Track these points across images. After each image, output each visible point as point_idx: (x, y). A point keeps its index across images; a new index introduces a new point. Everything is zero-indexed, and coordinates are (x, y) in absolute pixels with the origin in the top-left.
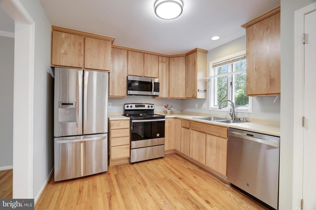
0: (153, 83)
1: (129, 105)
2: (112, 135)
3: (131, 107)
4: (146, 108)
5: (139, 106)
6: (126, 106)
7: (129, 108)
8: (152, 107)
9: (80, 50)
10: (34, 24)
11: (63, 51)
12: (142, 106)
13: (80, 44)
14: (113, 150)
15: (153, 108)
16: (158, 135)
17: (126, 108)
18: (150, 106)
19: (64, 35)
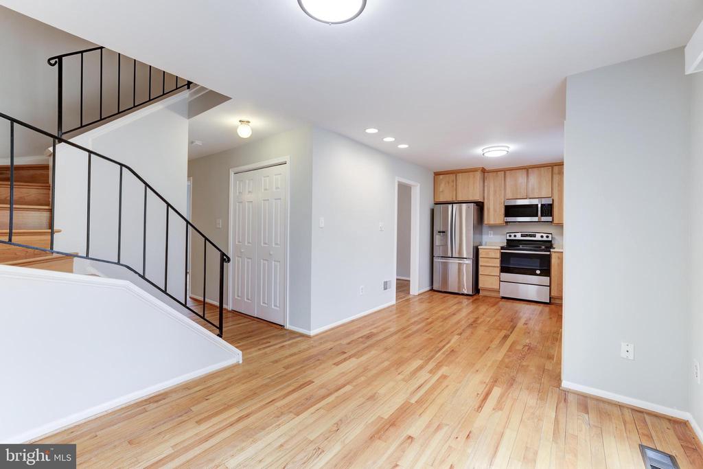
0: (539, 206)
1: (513, 235)
2: (481, 263)
3: (515, 236)
4: (538, 237)
5: (527, 236)
6: (508, 235)
7: (513, 238)
8: (547, 237)
9: (453, 186)
10: (419, 185)
11: (441, 190)
12: (530, 236)
13: (453, 181)
14: (481, 278)
15: (550, 239)
16: (538, 272)
17: (508, 238)
18: (545, 235)
19: (441, 177)
